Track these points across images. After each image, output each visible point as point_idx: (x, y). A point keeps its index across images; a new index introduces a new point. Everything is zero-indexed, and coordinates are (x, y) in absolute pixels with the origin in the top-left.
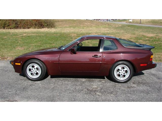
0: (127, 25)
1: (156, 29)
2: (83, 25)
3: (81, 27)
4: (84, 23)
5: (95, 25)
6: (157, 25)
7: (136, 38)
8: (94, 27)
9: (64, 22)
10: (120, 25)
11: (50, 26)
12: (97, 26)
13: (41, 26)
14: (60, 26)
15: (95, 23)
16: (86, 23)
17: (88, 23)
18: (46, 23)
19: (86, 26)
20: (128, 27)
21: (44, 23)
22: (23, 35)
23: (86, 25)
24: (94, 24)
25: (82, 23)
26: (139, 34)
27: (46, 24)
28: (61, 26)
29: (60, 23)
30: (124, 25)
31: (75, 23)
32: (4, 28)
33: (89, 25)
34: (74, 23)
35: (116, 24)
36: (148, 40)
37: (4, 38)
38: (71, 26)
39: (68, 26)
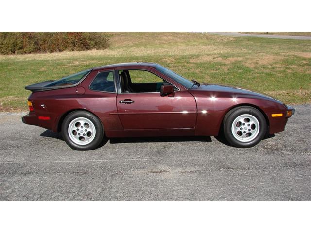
0: (245, 38)
1: (304, 43)
2: (159, 41)
3: (156, 44)
4: (161, 37)
5: (182, 41)
6: (301, 36)
7: (284, 61)
8: (182, 43)
9: (122, 36)
10: (232, 39)
11: (101, 46)
12: (186, 41)
13: (85, 46)
14: (117, 45)
15: (180, 36)
16: (166, 36)
17: (169, 37)
18: (92, 40)
19: (166, 43)
20: (248, 41)
21: (89, 39)
22: (74, 63)
23: (166, 40)
24: (180, 38)
25: (158, 37)
26: (287, 54)
27: (93, 42)
28: (119, 44)
29: (116, 38)
30: (239, 38)
31: (144, 37)
32: (14, 53)
33: (171, 41)
34: (142, 38)
35: (222, 37)
36: (307, 64)
37: (41, 70)
38: (137, 43)
39: (131, 44)
